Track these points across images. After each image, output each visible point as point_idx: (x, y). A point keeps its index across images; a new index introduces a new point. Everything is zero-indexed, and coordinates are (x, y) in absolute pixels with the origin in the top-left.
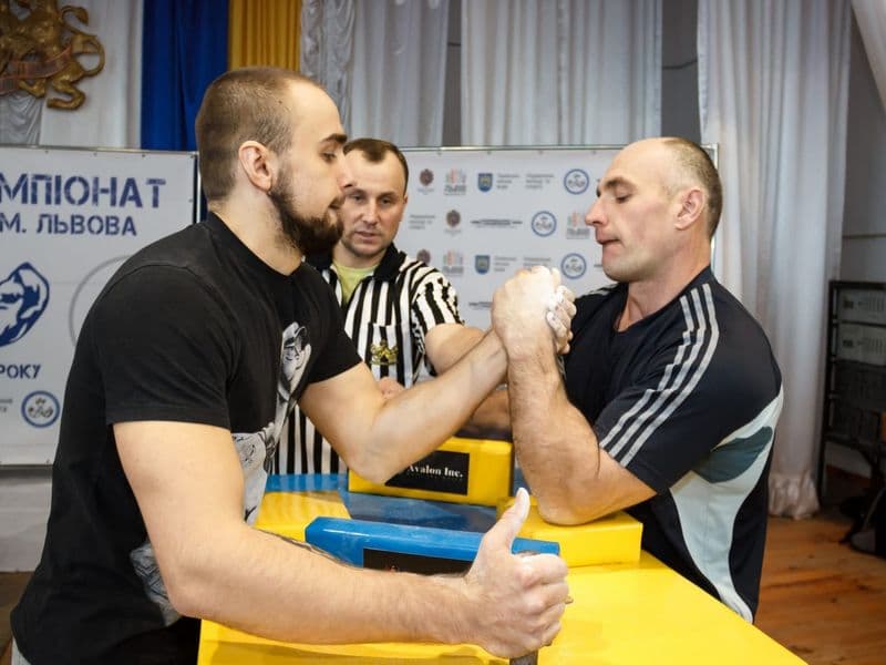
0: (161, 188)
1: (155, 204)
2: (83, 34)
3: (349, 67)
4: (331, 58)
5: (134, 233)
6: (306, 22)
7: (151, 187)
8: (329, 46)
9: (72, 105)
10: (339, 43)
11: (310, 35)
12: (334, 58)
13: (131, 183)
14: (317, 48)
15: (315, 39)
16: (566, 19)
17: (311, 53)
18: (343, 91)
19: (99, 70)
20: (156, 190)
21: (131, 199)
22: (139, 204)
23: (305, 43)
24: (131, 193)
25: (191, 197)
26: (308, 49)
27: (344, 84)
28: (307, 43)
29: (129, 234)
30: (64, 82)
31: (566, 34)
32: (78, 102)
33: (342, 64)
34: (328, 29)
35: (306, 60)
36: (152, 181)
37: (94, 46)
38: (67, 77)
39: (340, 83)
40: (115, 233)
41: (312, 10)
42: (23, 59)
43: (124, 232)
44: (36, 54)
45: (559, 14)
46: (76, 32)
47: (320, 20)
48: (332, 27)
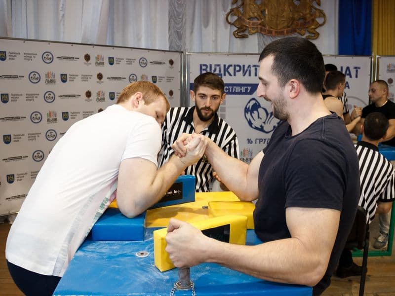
0: (359, 70)
1: (357, 77)
2: (319, 10)
5: (349, 88)
7: (355, 70)
9: (315, 38)
13: (348, 68)
19: (324, 23)
20: (357, 71)
21: (348, 75)
22: (351, 77)
24: (348, 72)
25: (370, 73)
29: (347, 88)
30: (312, 29)
32: (317, 36)
36: (355, 68)
37: (322, 14)
38: (313, 27)
42: (298, 20)
44: (303, 19)
46: (316, 9)
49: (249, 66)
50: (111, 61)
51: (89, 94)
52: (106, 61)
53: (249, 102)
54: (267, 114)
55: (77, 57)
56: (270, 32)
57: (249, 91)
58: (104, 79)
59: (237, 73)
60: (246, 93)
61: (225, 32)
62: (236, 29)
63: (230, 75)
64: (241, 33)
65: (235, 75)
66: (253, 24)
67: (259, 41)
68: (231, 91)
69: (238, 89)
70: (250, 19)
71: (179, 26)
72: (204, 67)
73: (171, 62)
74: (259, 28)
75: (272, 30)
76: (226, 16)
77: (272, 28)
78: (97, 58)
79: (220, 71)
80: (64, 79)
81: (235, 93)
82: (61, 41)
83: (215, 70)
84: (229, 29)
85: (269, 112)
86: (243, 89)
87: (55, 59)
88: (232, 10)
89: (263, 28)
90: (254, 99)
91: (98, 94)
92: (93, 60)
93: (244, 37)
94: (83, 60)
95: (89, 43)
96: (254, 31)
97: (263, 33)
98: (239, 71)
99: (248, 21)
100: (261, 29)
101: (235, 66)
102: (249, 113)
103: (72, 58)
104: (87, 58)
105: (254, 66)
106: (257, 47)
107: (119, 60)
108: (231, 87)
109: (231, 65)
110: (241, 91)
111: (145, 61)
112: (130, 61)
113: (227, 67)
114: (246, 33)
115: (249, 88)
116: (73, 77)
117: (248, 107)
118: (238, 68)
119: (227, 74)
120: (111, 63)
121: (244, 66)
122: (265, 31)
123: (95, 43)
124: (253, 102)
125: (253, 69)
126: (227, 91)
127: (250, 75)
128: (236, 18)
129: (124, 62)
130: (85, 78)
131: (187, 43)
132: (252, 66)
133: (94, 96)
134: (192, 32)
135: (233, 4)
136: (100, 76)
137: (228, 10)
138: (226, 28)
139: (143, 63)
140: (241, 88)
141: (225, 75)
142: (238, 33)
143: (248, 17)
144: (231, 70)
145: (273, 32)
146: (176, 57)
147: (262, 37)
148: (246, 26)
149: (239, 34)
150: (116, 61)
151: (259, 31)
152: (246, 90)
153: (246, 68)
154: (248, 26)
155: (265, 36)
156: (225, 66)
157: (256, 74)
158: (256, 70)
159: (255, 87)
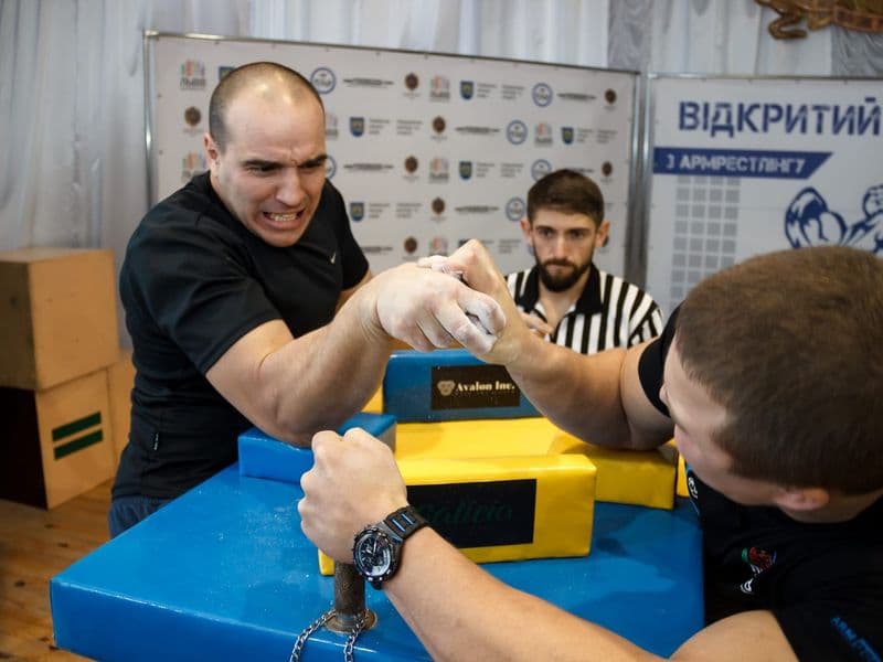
49: (803, 109)
50: (467, 91)
51: (412, 164)
52: (455, 91)
53: (798, 197)
54: (844, 228)
55: (389, 80)
56: (866, 23)
57: (799, 170)
58: (449, 131)
59: (772, 126)
60: (792, 174)
62: (774, 16)
63: (754, 129)
64: (789, 27)
65: (765, 128)
67: (834, 47)
68: (753, 168)
69: (771, 164)
71: (635, 12)
72: (690, 110)
73: (611, 96)
74: (836, 15)
75: (870, 16)
77: (871, 11)
78: (435, 82)
79: (729, 118)
80: (357, 127)
81: (765, 174)
82: (355, 42)
83: (717, 116)
84: (757, 19)
85: (850, 222)
86: (785, 165)
87: (340, 84)
89: (848, 12)
90: (810, 190)
91: (434, 164)
92: (424, 87)
93: (795, 36)
94: (401, 86)
95: (416, 48)
97: (846, 24)
98: (776, 120)
100: (842, 16)
101: (767, 107)
102: (797, 224)
103: (377, 83)
104: (412, 82)
105: (817, 108)
106: (829, 60)
107: (486, 88)
108: (753, 160)
109: (756, 106)
110: (779, 169)
111: (547, 92)
112: (510, 92)
113: (746, 109)
114: (803, 26)
115: (801, 163)
116: (379, 124)
117: (794, 209)
118: (773, 113)
119: (746, 126)
120: (467, 95)
121: (789, 108)
122: (851, 19)
123: (431, 49)
124: (808, 198)
125: (812, 117)
126: (745, 168)
127: (804, 129)
129: (496, 95)
130: (406, 127)
131: (655, 51)
132: (809, 107)
133: (424, 169)
134: (666, 26)
136: (439, 125)
138: (751, 15)
139: (542, 96)
140: (780, 161)
141: (740, 128)
142: (781, 26)
144: (757, 117)
145: (875, 24)
146: (621, 84)
147: (842, 34)
148: (802, 10)
149: (784, 29)
150: (480, 90)
151: (836, 20)
152: (793, 166)
153: (794, 113)
154: (806, 7)
155: (853, 35)
156: (741, 107)
157: (819, 129)
158: (820, 117)
159: (814, 160)
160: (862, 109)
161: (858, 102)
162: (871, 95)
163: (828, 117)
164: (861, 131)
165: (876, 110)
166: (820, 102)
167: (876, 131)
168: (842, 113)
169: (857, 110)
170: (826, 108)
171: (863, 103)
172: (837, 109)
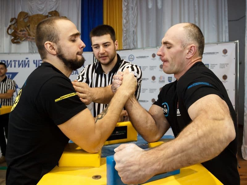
3: (136, 26)
4: (131, 24)
6: (124, 15)
8: (130, 21)
10: (133, 20)
11: (125, 19)
12: (132, 24)
14: (127, 22)
15: (127, 20)
16: (197, 8)
17: (125, 23)
18: (135, 33)
23: (124, 22)
26: (124, 23)
27: (135, 31)
28: (124, 21)
31: (197, 12)
33: (134, 26)
34: (130, 17)
35: (124, 26)
39: (134, 31)
40: (73, 74)
41: (125, 12)
43: (75, 74)
45: (194, 7)
47: (128, 14)
48: (131, 16)
57: (10, 77)
61: (7, 40)
62: (13, 38)
66: (23, 34)
70: (21, 31)
76: (6, 30)
84: (9, 38)
88: (10, 26)
93: (18, 43)
96: (23, 39)
99: (19, 32)
101: (2, 61)
105: (14, 61)
106: (28, 49)
114: (19, 40)
115: (11, 75)
121: (7, 61)
125: (13, 63)
127: (11, 67)
128: (13, 31)
132: (12, 61)
135: (11, 22)
137: (8, 26)
142: (14, 40)
143: (19, 30)
148: (18, 36)
149: (15, 41)
153: (9, 62)
157: (15, 66)
158: (15, 63)
159: (14, 74)
160: (25, 61)
161: (24, 59)
162: (27, 57)
163: (17, 63)
164: (25, 67)
165: (28, 61)
166: (15, 59)
167: (29, 66)
168: (20, 62)
169: (24, 61)
170: (17, 61)
171: (25, 59)
172: (19, 61)
